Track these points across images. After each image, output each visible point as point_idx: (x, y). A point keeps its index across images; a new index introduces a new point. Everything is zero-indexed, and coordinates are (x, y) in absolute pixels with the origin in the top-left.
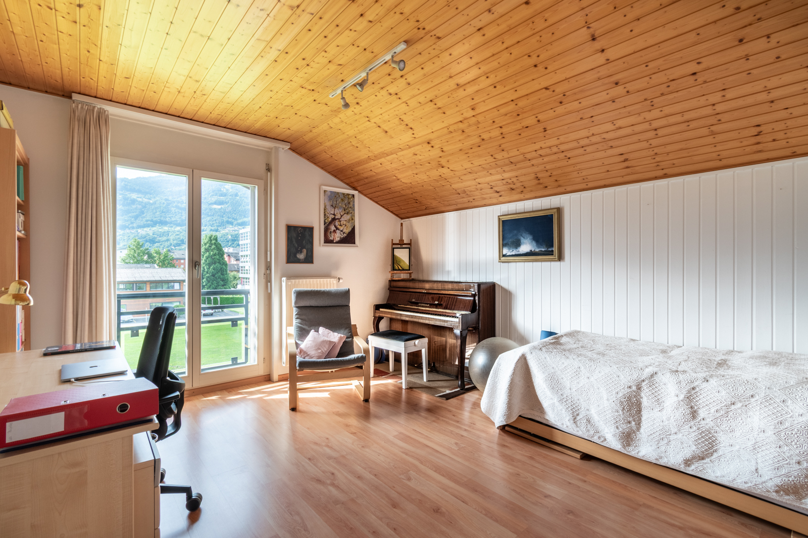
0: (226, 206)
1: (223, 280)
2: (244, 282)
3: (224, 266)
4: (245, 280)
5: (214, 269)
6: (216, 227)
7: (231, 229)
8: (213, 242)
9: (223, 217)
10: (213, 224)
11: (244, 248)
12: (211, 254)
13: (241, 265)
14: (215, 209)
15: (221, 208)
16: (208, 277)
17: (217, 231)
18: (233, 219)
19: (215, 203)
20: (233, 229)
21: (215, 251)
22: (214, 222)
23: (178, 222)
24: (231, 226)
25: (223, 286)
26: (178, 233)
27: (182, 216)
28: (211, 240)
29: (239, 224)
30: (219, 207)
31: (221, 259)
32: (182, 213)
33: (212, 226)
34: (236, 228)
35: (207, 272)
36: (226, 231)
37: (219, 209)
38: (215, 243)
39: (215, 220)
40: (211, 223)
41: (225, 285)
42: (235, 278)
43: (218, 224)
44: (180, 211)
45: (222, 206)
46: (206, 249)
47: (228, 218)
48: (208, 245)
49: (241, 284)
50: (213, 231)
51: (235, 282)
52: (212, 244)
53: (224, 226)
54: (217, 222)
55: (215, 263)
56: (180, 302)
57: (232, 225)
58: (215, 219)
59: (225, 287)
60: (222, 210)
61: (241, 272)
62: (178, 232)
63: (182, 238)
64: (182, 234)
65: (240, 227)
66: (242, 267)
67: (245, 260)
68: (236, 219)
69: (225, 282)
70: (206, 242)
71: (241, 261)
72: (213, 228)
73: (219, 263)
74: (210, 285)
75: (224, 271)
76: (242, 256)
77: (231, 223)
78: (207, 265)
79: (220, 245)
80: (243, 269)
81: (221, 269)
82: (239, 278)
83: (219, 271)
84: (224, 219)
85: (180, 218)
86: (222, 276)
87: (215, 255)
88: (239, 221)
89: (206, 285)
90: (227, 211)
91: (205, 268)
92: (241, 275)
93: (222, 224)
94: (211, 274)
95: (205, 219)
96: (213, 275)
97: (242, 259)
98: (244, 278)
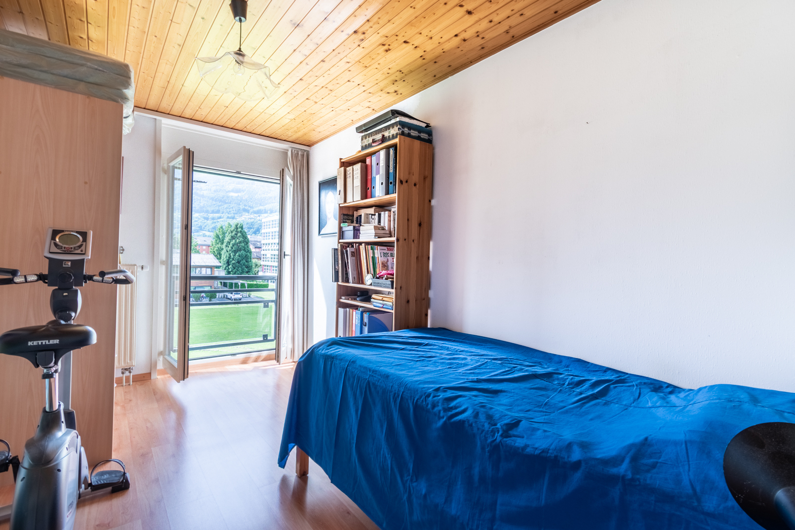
0: (243, 194)
1: (247, 267)
2: (265, 269)
3: (248, 254)
4: (266, 268)
5: (239, 256)
6: (232, 215)
7: (247, 217)
8: (239, 230)
9: (239, 205)
10: (230, 211)
11: (267, 236)
12: (237, 242)
13: (263, 252)
14: (232, 197)
15: (238, 195)
16: (234, 264)
17: (233, 218)
18: (250, 207)
19: (233, 191)
20: (249, 217)
21: (241, 239)
22: (231, 210)
23: (197, 208)
24: (247, 214)
25: (247, 272)
26: (196, 220)
27: (200, 203)
28: (237, 228)
29: (255, 213)
30: (236, 195)
31: (246, 246)
32: (200, 200)
33: (228, 214)
34: (252, 216)
35: (233, 259)
36: (243, 218)
37: (236, 197)
38: (241, 231)
39: (232, 208)
40: (228, 210)
41: (249, 272)
42: (257, 265)
43: (234, 212)
44: (199, 198)
45: (239, 194)
46: (232, 237)
47: (245, 205)
48: (234, 232)
49: (262, 271)
50: (230, 218)
51: (257, 269)
52: (238, 232)
53: (240, 213)
54: (234, 209)
55: (240, 250)
56: (211, 287)
57: (249, 213)
58: (232, 206)
59: (249, 273)
60: (239, 198)
61: (262, 259)
62: (196, 218)
63: (200, 224)
64: (200, 220)
65: (255, 215)
66: (264, 255)
67: (267, 248)
68: (252, 207)
69: (249, 268)
70: (232, 230)
71: (262, 248)
72: (230, 216)
73: (244, 250)
74: (236, 272)
75: (248, 258)
76: (264, 244)
77: (247, 211)
78: (233, 252)
79: (246, 233)
80: (265, 257)
81: (246, 256)
82: (260, 265)
83: (244, 258)
84: (241, 206)
85: (198, 205)
86: (246, 263)
87: (240, 242)
88: (255, 209)
89: (232, 271)
90: (244, 199)
91: (231, 255)
92: (262, 263)
93: (238, 212)
94: (236, 261)
95: (223, 207)
96: (239, 262)
97: (264, 247)
98: (265, 266)
